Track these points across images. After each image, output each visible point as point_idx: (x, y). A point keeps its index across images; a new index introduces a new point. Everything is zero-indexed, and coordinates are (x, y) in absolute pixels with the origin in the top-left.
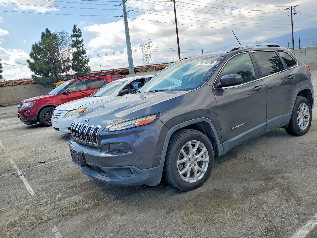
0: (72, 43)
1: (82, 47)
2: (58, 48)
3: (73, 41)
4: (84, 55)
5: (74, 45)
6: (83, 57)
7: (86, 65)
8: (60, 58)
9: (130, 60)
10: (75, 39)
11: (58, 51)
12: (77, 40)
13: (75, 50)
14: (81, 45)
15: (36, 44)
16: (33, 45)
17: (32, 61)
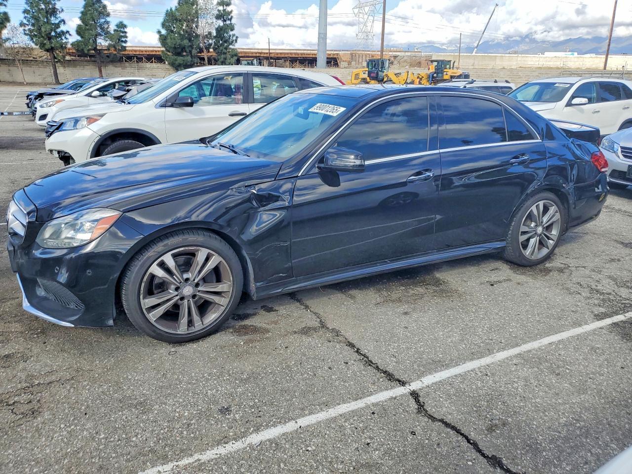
0: (218, 13)
1: (230, 20)
2: (198, 18)
3: (219, 11)
4: (231, 33)
5: (218, 17)
6: (230, 36)
7: (231, 47)
8: (199, 32)
9: (323, 36)
10: (221, 8)
11: (197, 22)
12: (224, 10)
13: (220, 23)
14: (230, 17)
15: (171, 9)
16: (167, 11)
17: (164, 32)
